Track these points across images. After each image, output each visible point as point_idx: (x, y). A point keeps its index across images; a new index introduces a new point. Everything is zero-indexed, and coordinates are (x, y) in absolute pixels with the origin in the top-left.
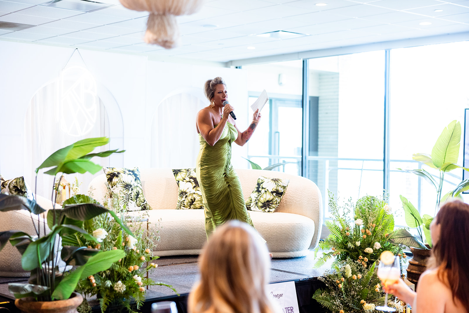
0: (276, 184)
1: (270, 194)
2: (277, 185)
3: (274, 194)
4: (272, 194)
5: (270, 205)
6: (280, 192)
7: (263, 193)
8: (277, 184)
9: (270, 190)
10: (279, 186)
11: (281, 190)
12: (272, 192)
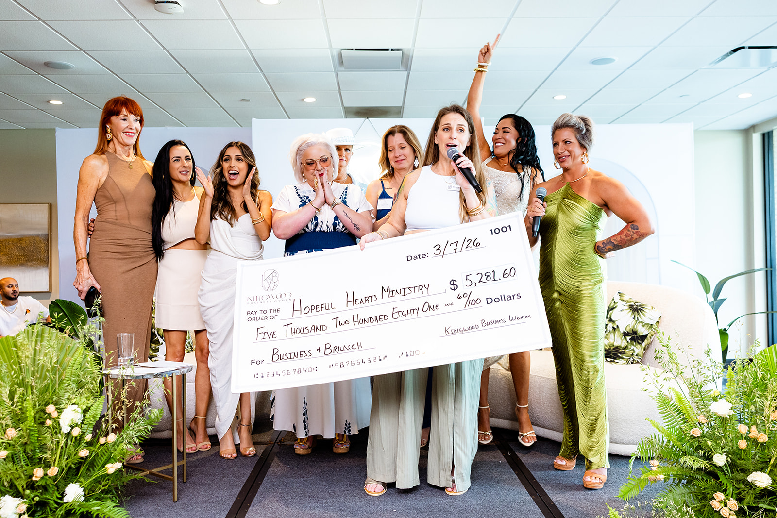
0: (634, 318)
1: (621, 336)
2: (636, 321)
3: (628, 338)
4: (625, 338)
5: (619, 355)
6: (641, 335)
7: (610, 332)
8: (636, 319)
9: (622, 329)
10: (639, 322)
11: (642, 331)
12: (625, 334)
